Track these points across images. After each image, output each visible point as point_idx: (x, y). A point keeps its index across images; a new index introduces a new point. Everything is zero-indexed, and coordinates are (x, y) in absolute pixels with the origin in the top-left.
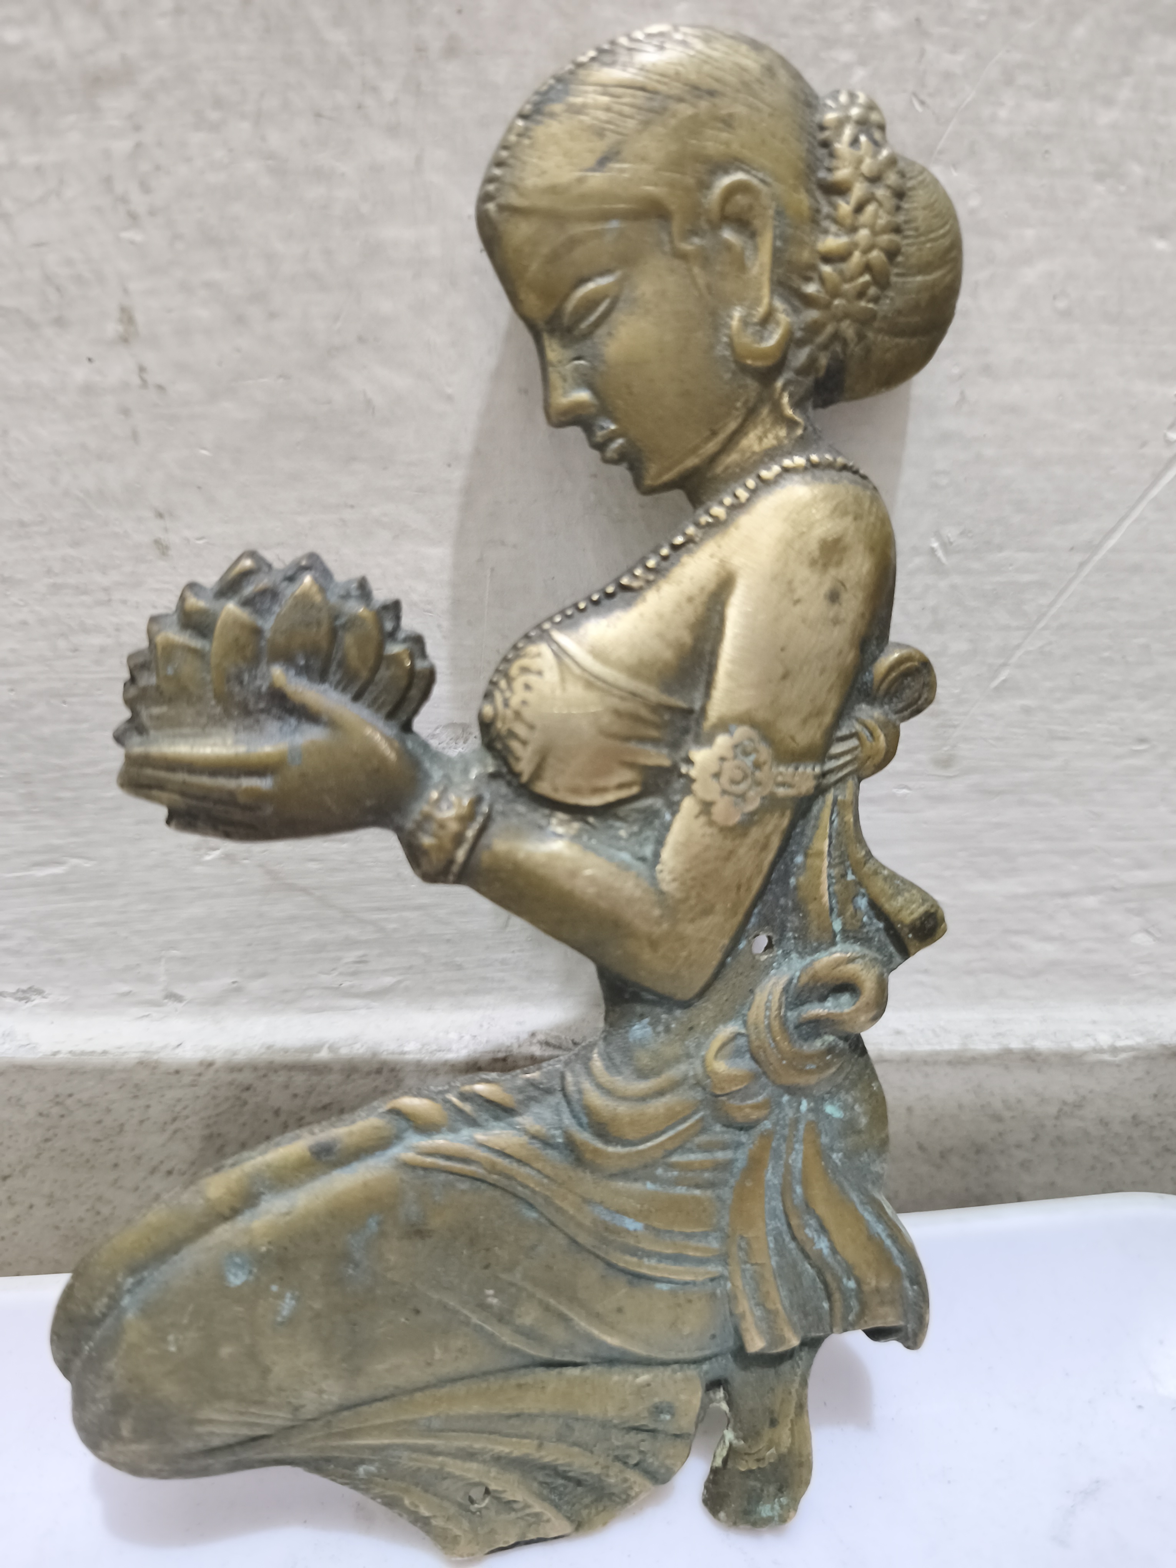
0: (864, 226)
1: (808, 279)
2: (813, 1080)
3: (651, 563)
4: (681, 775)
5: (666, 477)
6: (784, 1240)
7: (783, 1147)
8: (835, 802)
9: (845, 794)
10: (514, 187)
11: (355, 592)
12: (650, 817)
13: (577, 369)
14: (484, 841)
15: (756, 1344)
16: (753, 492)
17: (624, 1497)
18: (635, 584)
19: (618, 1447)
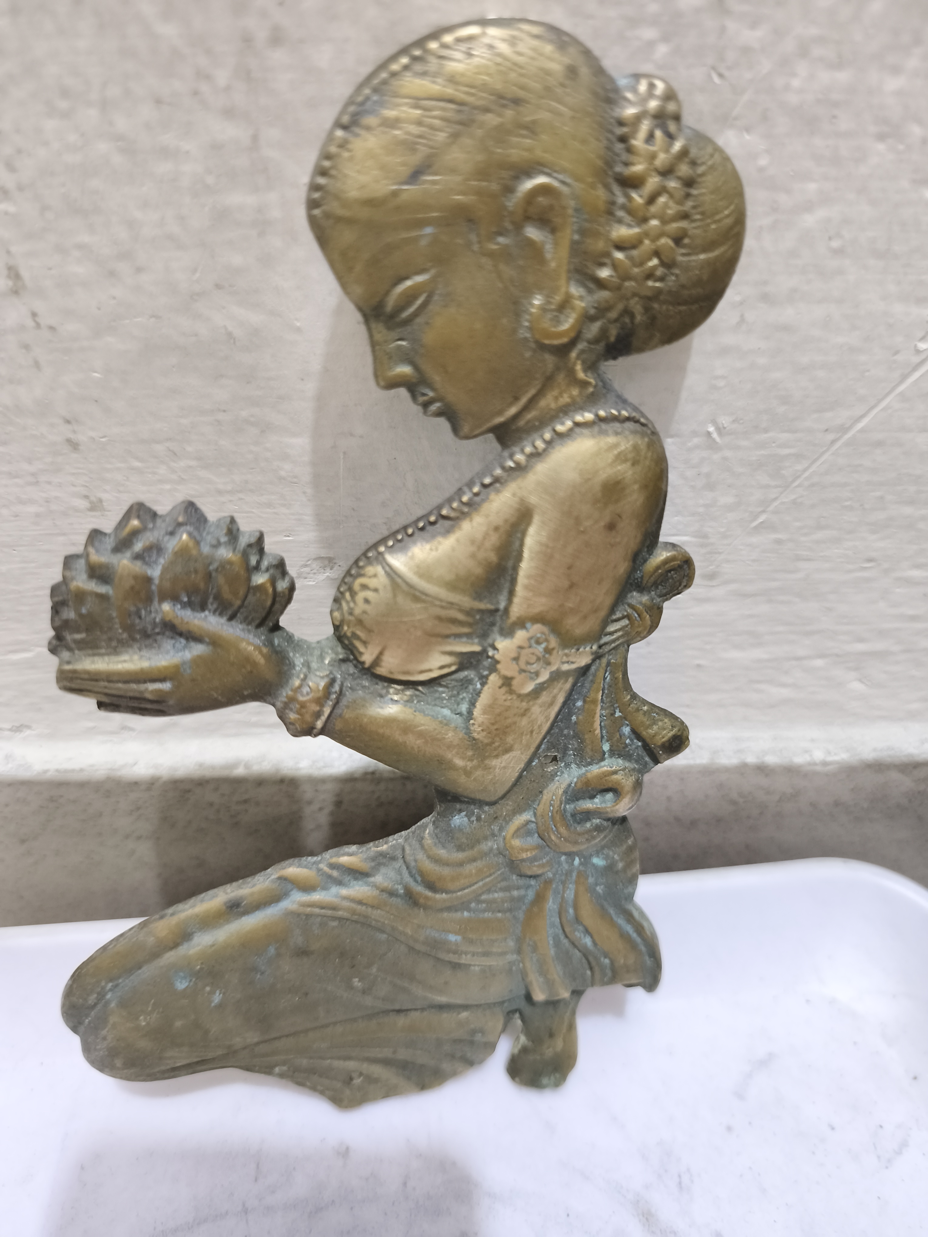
1: (602, 265)
2: (583, 846)
3: (466, 498)
4: (488, 657)
6: (560, 939)
9: (617, 657)
11: (225, 536)
12: (465, 684)
13: (399, 348)
14: (339, 712)
15: (539, 997)
16: (549, 443)
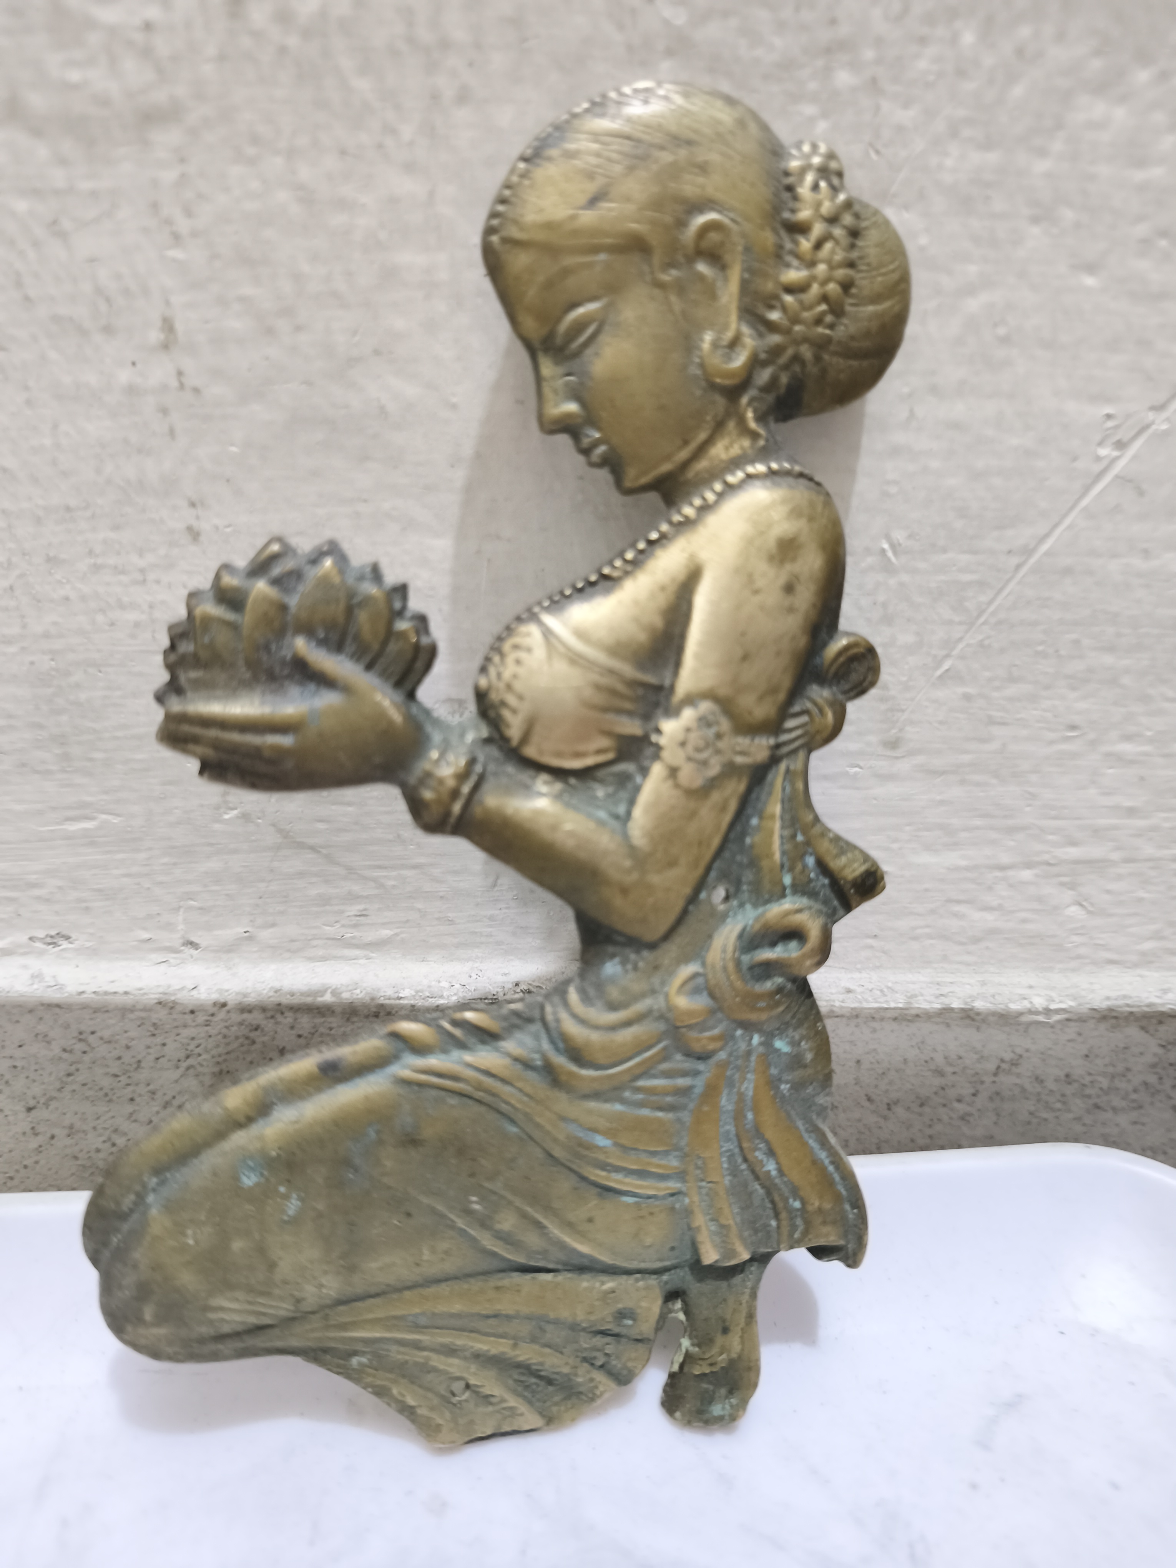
0: (822, 261)
1: (771, 307)
2: (764, 1016)
3: (629, 555)
4: (651, 743)
5: (644, 480)
6: (736, 1162)
7: (737, 1076)
8: (788, 771)
9: (796, 764)
10: (516, 222)
11: (369, 575)
12: (624, 780)
13: (567, 384)
14: (477, 797)
15: (710, 1256)
16: (720, 496)
17: (590, 1395)
18: (615, 574)
19: (586, 1349)
